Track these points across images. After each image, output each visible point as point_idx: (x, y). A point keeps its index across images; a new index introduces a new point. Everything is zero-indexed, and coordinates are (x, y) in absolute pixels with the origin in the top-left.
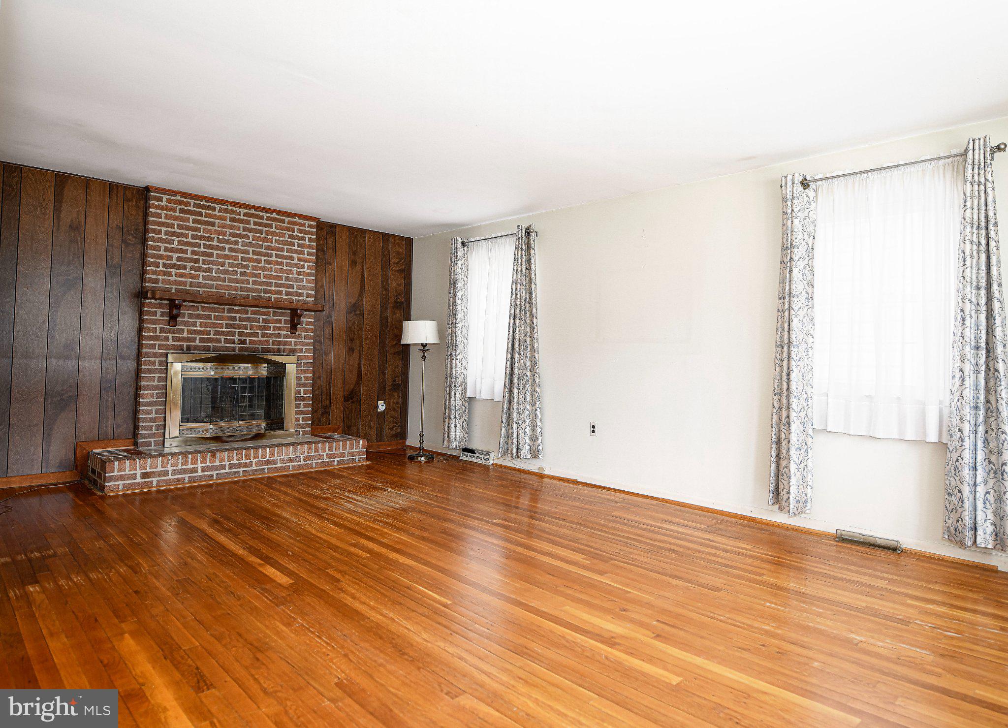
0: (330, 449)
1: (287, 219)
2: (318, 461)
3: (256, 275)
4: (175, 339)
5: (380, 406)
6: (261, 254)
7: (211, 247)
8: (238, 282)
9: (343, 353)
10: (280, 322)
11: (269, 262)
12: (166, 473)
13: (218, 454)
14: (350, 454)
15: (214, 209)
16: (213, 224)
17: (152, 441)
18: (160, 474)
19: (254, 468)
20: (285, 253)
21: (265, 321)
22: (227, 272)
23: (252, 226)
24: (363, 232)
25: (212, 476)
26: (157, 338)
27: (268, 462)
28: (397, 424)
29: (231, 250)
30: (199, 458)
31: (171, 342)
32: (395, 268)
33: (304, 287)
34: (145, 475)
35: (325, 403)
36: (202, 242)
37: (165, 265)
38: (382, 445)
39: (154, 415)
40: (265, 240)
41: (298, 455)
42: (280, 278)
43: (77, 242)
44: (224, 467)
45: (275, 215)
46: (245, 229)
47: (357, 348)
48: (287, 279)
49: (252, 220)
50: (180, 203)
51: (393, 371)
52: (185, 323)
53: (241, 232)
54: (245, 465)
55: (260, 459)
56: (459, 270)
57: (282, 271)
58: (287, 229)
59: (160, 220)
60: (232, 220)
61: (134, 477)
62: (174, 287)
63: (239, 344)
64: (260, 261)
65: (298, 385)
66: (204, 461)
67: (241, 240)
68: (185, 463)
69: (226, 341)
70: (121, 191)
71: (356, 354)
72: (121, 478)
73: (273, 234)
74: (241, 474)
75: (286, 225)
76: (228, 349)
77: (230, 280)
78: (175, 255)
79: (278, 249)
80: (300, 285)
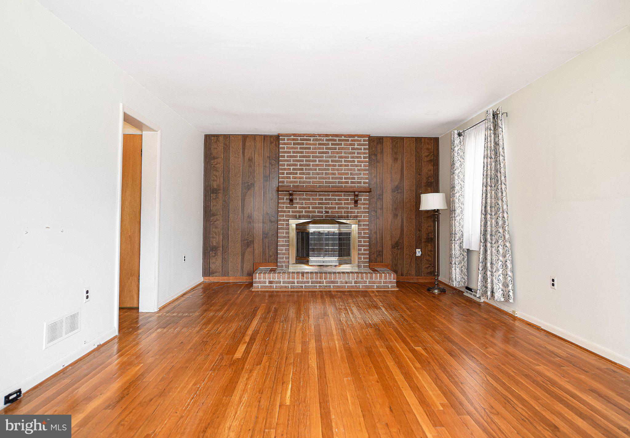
0: (371, 278)
1: (350, 139)
2: (363, 285)
3: (333, 174)
4: (293, 212)
5: (417, 253)
6: (336, 161)
7: (309, 161)
8: (324, 178)
9: (390, 217)
10: (348, 200)
11: (341, 166)
12: (280, 282)
13: (305, 275)
14: (384, 283)
15: (310, 140)
16: (310, 148)
17: (284, 265)
18: (277, 282)
19: (325, 284)
20: (350, 159)
21: (339, 200)
22: (318, 174)
23: (330, 146)
24: (402, 139)
25: (303, 286)
26: (284, 212)
27: (333, 282)
28: (431, 265)
29: (320, 161)
30: (295, 276)
31: (291, 214)
32: (426, 159)
33: (361, 178)
34: (270, 282)
35: (379, 248)
36: (304, 159)
37: (287, 174)
38: (420, 278)
39: (284, 252)
40: (338, 153)
41: (351, 280)
42: (347, 174)
43: (251, 167)
44: (308, 282)
45: (343, 138)
46: (326, 149)
47: (400, 215)
48: (351, 174)
49: (330, 143)
50: (293, 140)
51: (427, 229)
52: (297, 203)
53: (325, 150)
54: (320, 282)
55: (328, 280)
56: (456, 154)
57: (348, 170)
58: (351, 145)
59: (284, 150)
60: (319, 144)
61: (265, 282)
62: (292, 184)
63: (325, 213)
64: (335, 166)
65: (359, 237)
66: (298, 278)
67: (324, 155)
68: (289, 278)
69: (319, 212)
70: (269, 139)
71: (399, 218)
72: (260, 282)
73: (342, 148)
74: (318, 287)
75: (350, 142)
76: (318, 216)
77: (320, 178)
78: (292, 168)
79: (346, 157)
80: (359, 177)
